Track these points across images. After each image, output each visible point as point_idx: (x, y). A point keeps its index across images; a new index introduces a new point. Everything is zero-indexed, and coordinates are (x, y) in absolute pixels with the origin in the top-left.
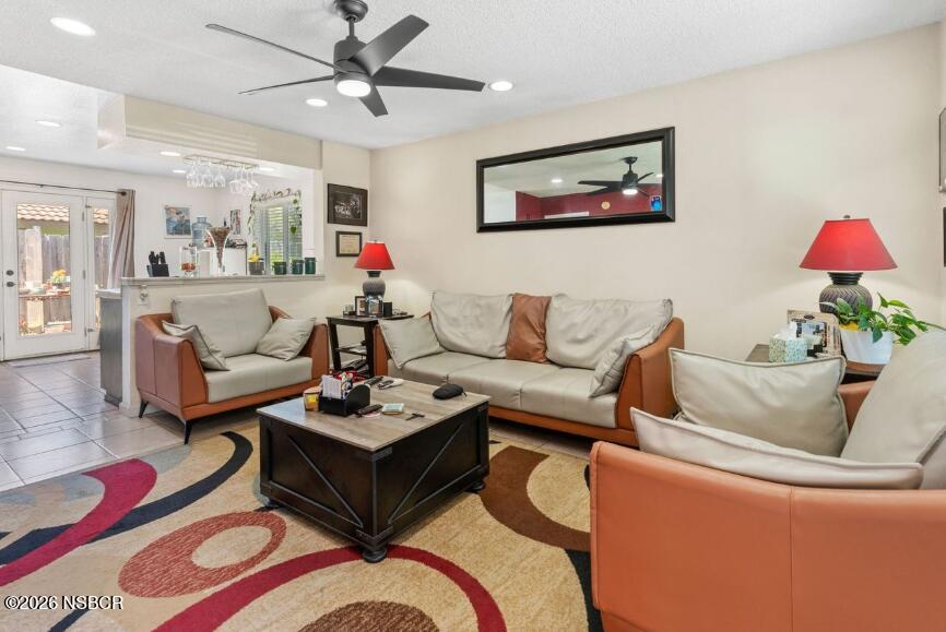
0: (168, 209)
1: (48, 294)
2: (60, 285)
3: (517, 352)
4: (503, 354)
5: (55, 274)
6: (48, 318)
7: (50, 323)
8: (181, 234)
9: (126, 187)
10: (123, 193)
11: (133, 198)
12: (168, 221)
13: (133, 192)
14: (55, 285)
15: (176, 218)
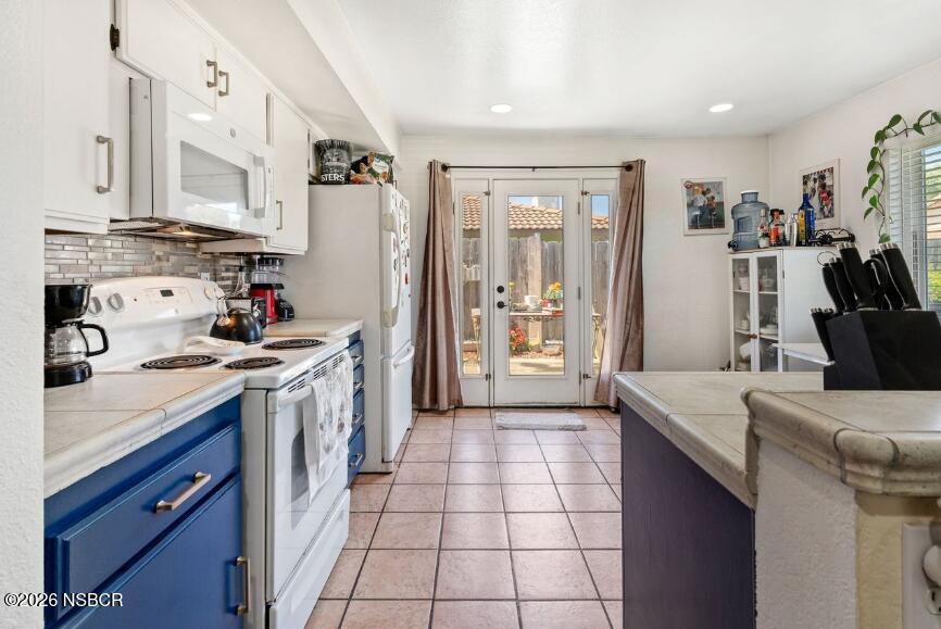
0: (689, 186)
1: (544, 313)
2: (555, 302)
5: (551, 288)
6: (545, 337)
7: (547, 342)
8: (710, 227)
9: (631, 158)
10: (628, 167)
11: (642, 173)
12: (690, 205)
13: (642, 162)
14: (550, 301)
15: (701, 201)
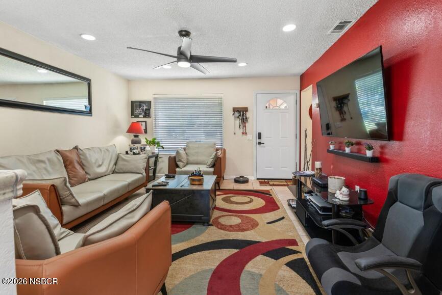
4: (70, 186)
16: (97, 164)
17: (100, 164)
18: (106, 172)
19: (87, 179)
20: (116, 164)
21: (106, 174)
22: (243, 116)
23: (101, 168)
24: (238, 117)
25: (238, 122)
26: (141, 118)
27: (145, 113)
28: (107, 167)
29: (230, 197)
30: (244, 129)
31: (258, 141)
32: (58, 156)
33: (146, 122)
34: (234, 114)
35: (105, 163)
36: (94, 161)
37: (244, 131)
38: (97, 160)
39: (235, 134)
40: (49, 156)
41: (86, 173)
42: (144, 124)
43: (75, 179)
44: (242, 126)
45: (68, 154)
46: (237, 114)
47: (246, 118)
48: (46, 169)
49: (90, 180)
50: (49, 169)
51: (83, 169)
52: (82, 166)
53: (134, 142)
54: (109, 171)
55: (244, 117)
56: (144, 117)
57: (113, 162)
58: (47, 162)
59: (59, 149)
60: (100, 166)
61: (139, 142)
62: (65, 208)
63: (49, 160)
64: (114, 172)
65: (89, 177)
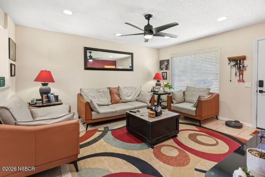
3: (114, 102)
4: (111, 103)
16: (127, 95)
17: (129, 95)
18: (131, 100)
19: (120, 102)
20: (138, 96)
21: (132, 100)
22: (240, 64)
23: (130, 97)
24: (234, 66)
25: (234, 70)
26: (164, 71)
27: (166, 67)
28: (133, 97)
29: (199, 135)
30: (241, 76)
31: (260, 89)
32: (108, 90)
33: (166, 72)
34: (229, 63)
35: (132, 95)
36: (125, 93)
37: (241, 79)
38: (127, 93)
39: (231, 81)
40: (104, 90)
41: (120, 99)
42: (165, 74)
43: (113, 101)
44: (238, 74)
45: (113, 90)
46: (233, 63)
47: (243, 66)
48: (101, 95)
49: (122, 102)
50: (103, 95)
51: (119, 97)
52: (119, 95)
53: (157, 85)
54: (133, 99)
55: (241, 66)
56: (166, 69)
57: (137, 95)
58: (102, 92)
59: (110, 87)
60: (129, 96)
61: (160, 85)
62: (93, 113)
63: (103, 91)
64: (137, 100)
65: (122, 101)
